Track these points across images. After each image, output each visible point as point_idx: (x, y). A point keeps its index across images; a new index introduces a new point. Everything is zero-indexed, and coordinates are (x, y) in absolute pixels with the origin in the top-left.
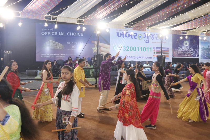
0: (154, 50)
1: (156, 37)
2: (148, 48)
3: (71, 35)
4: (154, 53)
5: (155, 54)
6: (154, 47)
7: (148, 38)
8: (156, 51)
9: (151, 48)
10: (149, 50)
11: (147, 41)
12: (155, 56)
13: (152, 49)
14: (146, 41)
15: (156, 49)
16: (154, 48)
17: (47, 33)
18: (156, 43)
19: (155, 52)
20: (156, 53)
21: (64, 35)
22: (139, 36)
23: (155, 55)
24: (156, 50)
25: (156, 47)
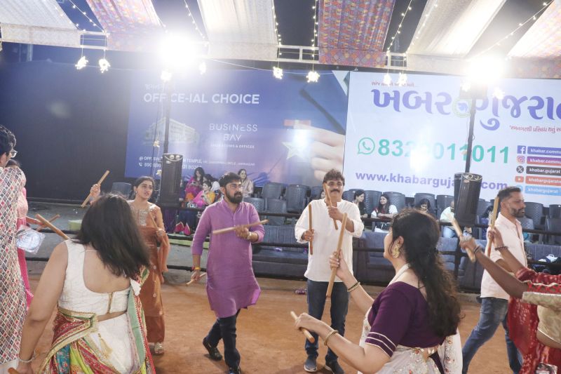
0: (521, 159)
1: (529, 108)
2: (493, 149)
3: (222, 102)
4: (520, 169)
5: (524, 174)
6: (520, 148)
7: (495, 112)
8: (528, 162)
9: (506, 150)
10: (500, 156)
11: (490, 122)
12: (522, 181)
13: (513, 155)
14: (486, 124)
15: (527, 155)
16: (519, 152)
17: (159, 96)
18: (529, 129)
19: (525, 165)
20: (528, 168)
21: (203, 102)
22: (459, 104)
23: (522, 178)
24: (529, 158)
25: (530, 148)
